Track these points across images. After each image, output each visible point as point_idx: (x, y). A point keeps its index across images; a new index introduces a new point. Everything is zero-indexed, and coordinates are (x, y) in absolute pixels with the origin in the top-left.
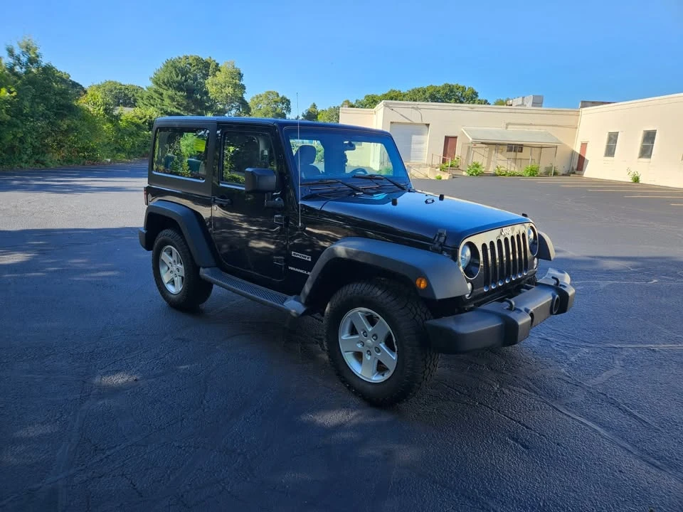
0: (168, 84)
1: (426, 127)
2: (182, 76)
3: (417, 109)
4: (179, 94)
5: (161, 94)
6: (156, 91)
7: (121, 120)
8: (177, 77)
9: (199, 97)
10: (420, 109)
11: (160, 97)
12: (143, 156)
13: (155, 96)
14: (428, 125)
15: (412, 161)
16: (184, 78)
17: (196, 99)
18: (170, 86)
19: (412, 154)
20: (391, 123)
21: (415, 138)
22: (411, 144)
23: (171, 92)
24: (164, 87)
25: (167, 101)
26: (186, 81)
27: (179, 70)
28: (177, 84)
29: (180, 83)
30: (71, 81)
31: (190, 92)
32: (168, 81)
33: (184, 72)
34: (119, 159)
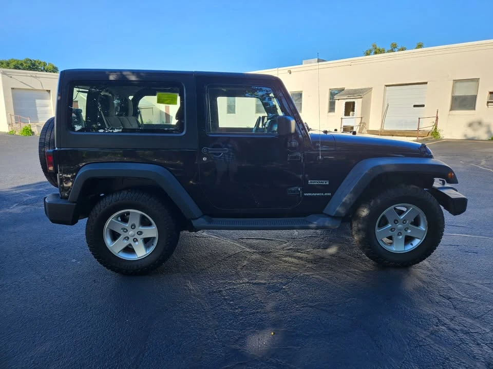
1: (47, 93)
3: (36, 77)
10: (39, 77)
14: (49, 91)
15: (40, 122)
19: (39, 116)
20: (12, 89)
21: (38, 102)
22: (36, 107)
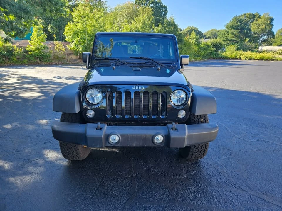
0: (232, 27)
2: (239, 23)
4: (236, 31)
5: (228, 32)
6: (226, 31)
7: (201, 44)
8: (237, 23)
9: (245, 31)
11: (227, 33)
12: (209, 58)
13: (226, 33)
16: (240, 24)
17: (244, 33)
18: (233, 28)
23: (233, 31)
24: (230, 29)
25: (230, 35)
26: (241, 25)
27: (238, 21)
28: (236, 27)
29: (238, 26)
30: (198, 31)
31: (242, 29)
32: (233, 26)
33: (240, 21)
34: (198, 59)
